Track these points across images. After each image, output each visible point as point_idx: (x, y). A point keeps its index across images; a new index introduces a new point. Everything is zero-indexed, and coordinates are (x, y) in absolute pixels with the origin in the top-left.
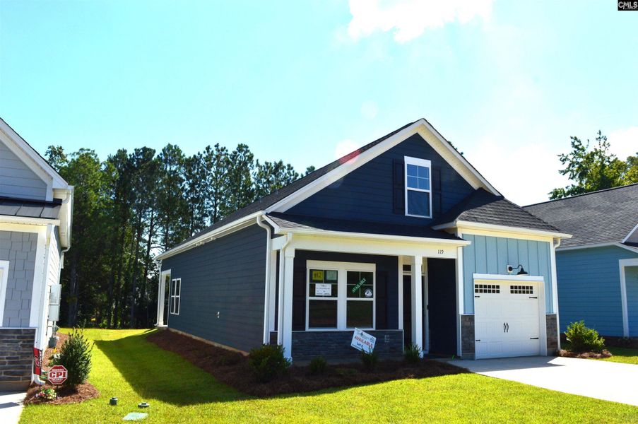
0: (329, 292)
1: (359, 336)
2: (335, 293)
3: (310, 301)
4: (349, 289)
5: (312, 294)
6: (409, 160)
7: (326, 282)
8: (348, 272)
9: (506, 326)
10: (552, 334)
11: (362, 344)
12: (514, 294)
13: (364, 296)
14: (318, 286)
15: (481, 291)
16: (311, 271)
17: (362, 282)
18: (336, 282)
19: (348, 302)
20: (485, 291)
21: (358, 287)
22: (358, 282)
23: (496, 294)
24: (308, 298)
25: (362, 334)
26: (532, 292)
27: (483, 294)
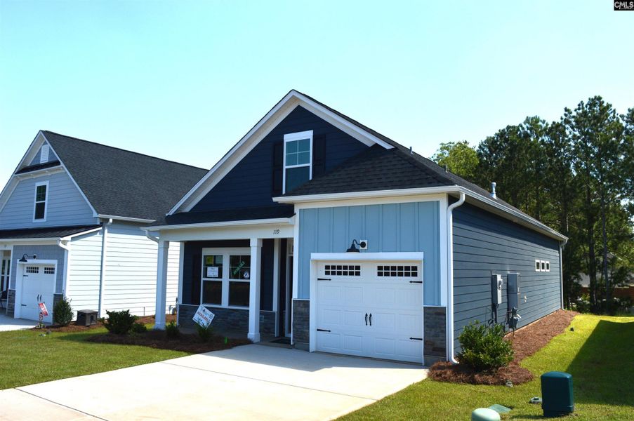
0: (216, 274)
1: (202, 312)
2: (220, 275)
3: (204, 281)
4: (232, 271)
5: (205, 276)
6: (288, 138)
7: (215, 265)
8: (231, 256)
9: (368, 318)
10: (437, 336)
11: (202, 318)
12: (383, 278)
13: (243, 278)
14: (209, 269)
15: (333, 273)
16: (205, 256)
17: (242, 265)
18: (221, 265)
19: (230, 283)
20: (339, 273)
21: (238, 269)
22: (238, 265)
23: (354, 277)
24: (203, 279)
25: (204, 311)
26: (415, 275)
27: (336, 277)
